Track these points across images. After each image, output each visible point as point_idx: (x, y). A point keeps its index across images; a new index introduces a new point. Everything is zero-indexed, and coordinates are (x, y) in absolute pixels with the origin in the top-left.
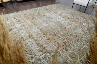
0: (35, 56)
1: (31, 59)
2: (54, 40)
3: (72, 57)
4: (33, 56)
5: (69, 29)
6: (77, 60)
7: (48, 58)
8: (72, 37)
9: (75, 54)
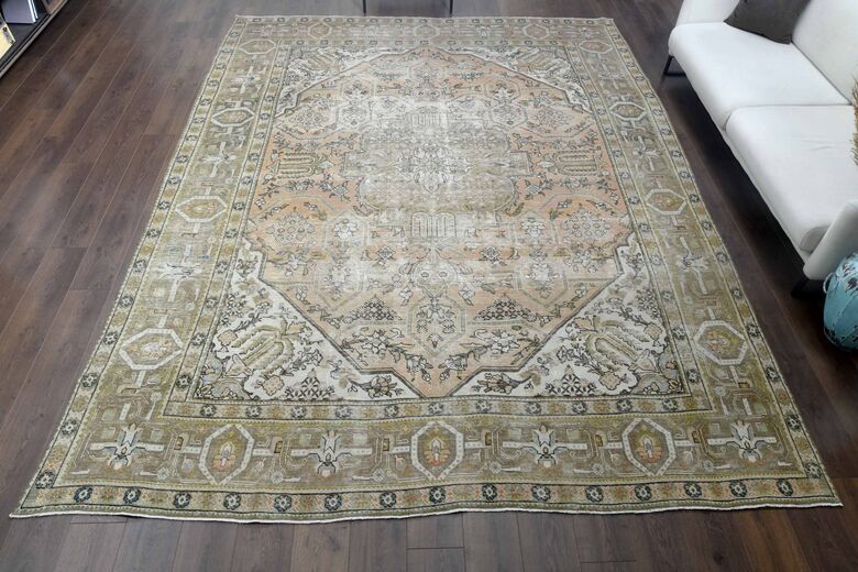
0: (617, 282)
1: (623, 296)
2: (569, 202)
3: (669, 207)
4: (612, 286)
5: (535, 131)
6: (685, 204)
7: (641, 257)
8: (590, 155)
9: (664, 195)
